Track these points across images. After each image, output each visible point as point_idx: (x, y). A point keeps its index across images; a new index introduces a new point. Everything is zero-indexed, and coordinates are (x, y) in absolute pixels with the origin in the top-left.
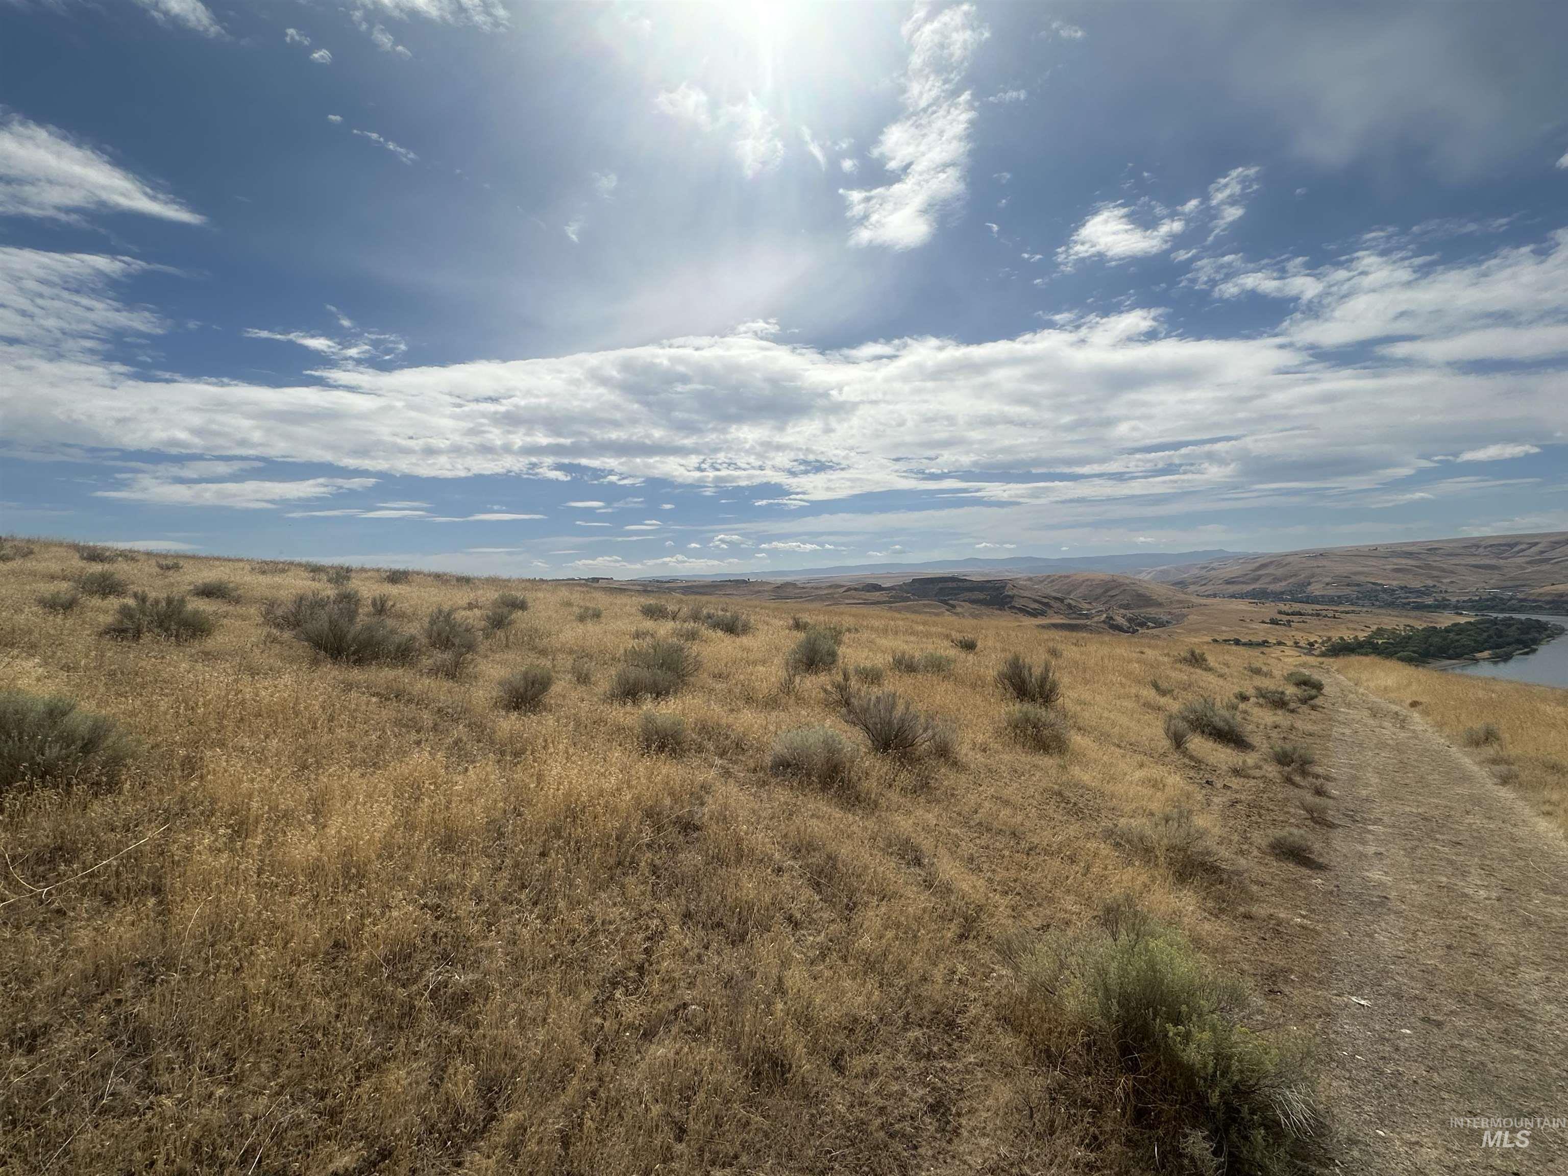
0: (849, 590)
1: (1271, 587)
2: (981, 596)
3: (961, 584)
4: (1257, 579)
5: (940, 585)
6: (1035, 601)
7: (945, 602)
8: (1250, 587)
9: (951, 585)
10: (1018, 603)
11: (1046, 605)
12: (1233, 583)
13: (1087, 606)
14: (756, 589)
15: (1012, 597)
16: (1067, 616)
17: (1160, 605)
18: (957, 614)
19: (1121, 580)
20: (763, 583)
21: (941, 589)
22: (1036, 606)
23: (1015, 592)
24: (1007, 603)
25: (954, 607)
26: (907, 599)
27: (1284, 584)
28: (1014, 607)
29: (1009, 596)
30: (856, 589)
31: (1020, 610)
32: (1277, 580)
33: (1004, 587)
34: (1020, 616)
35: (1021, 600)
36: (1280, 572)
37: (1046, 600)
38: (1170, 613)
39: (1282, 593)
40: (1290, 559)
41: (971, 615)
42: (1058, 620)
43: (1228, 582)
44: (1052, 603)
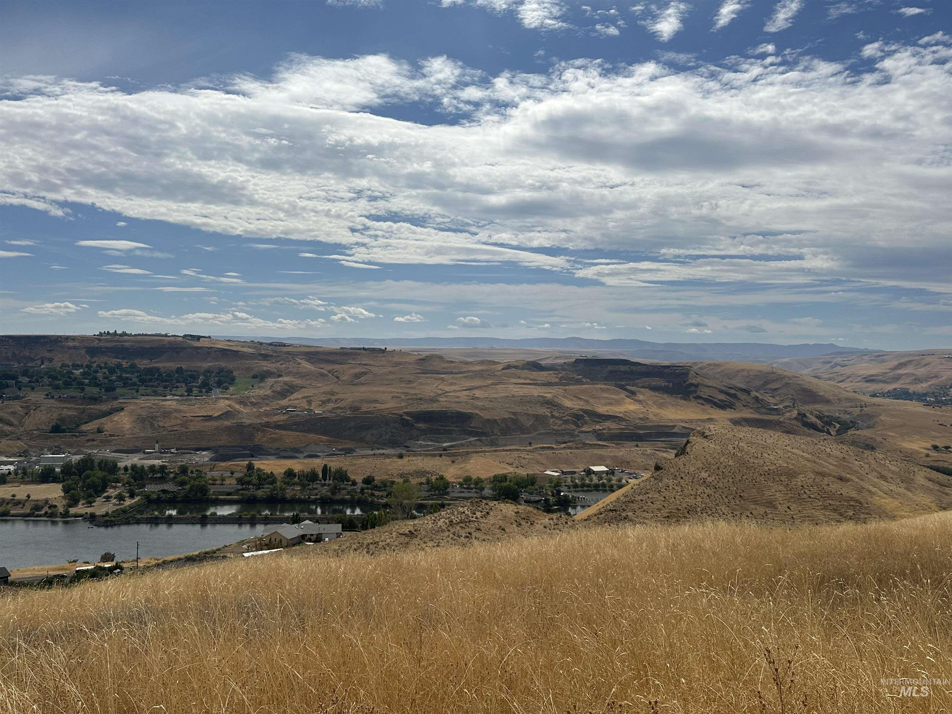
0: (508, 367)
1: (912, 388)
2: (662, 383)
3: (634, 368)
4: (897, 378)
5: (610, 368)
6: (721, 391)
7: (623, 388)
8: (890, 387)
9: (623, 368)
10: (704, 392)
11: (734, 396)
12: (873, 381)
13: (772, 400)
14: (396, 359)
15: (696, 386)
16: (757, 410)
17: (828, 402)
18: (640, 402)
19: (780, 372)
20: (401, 353)
21: (611, 372)
22: (723, 397)
23: (699, 380)
24: (691, 392)
25: (633, 393)
26: (579, 382)
27: (925, 385)
28: (700, 397)
29: (692, 385)
30: (516, 367)
31: (706, 400)
32: (918, 380)
33: (686, 374)
34: (707, 407)
35: (706, 390)
36: (921, 371)
37: (733, 392)
38: (846, 412)
39: (925, 395)
40: (928, 359)
41: (654, 402)
42: (748, 414)
43: (869, 380)
44: (739, 394)
